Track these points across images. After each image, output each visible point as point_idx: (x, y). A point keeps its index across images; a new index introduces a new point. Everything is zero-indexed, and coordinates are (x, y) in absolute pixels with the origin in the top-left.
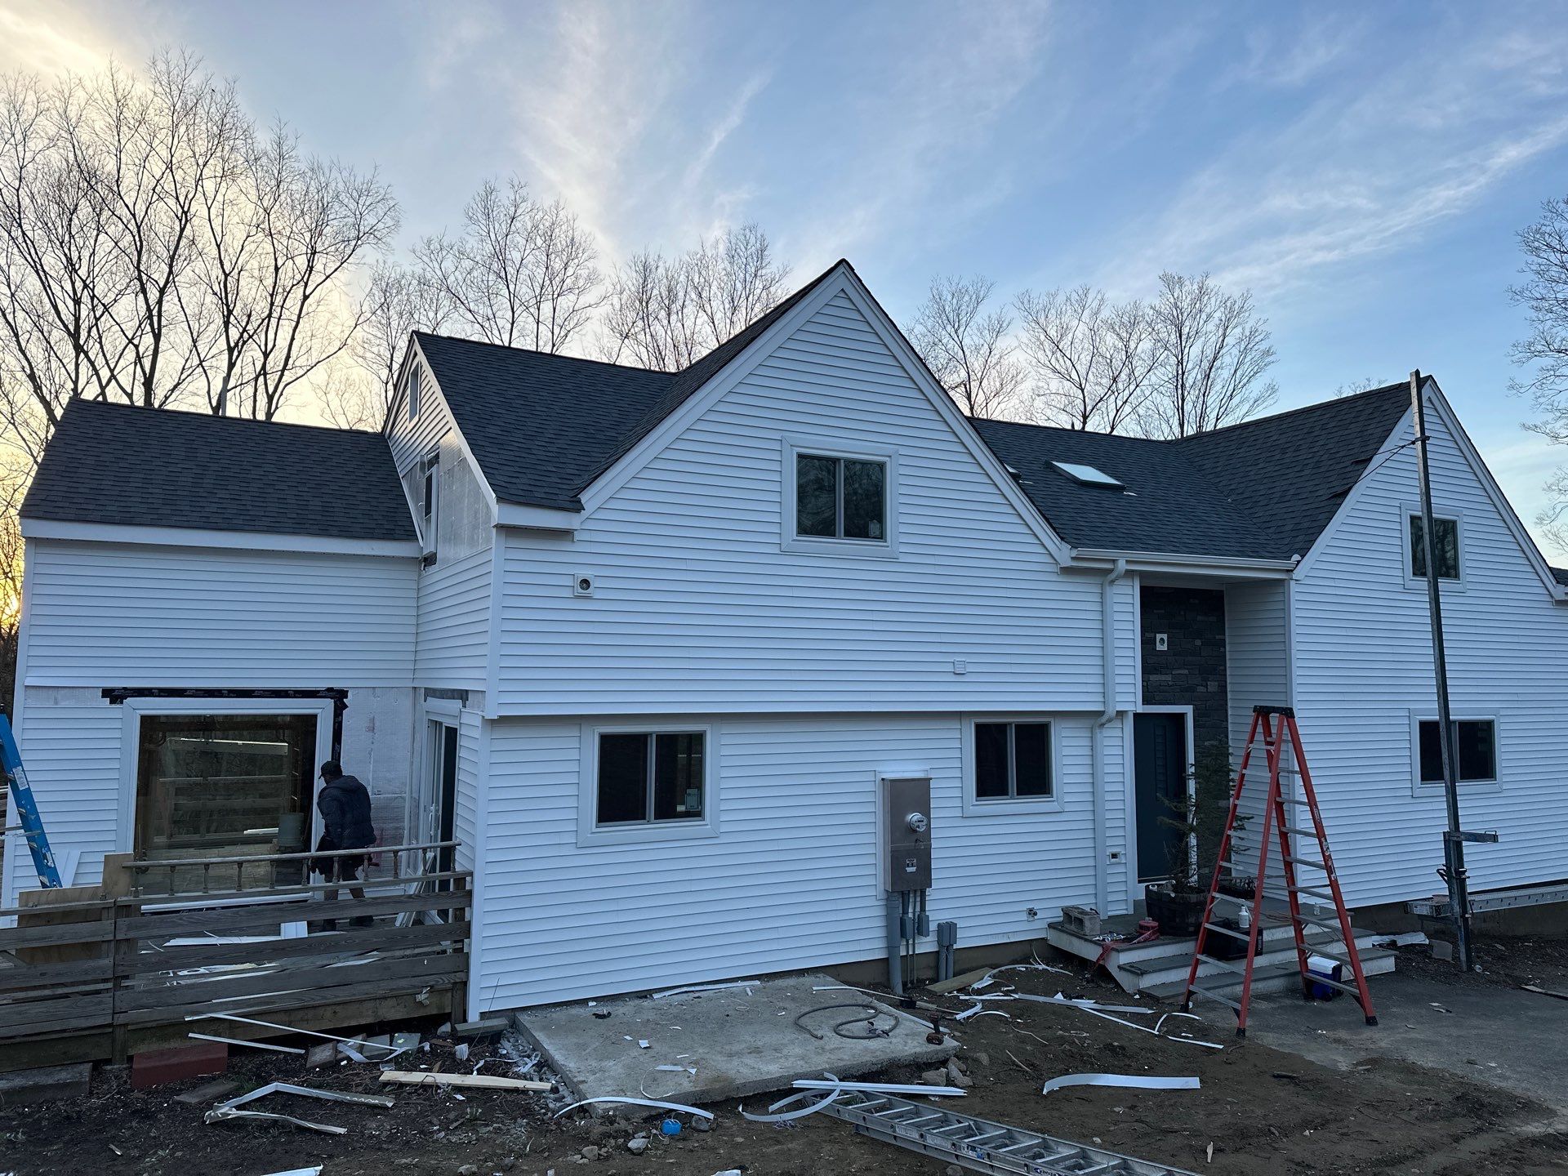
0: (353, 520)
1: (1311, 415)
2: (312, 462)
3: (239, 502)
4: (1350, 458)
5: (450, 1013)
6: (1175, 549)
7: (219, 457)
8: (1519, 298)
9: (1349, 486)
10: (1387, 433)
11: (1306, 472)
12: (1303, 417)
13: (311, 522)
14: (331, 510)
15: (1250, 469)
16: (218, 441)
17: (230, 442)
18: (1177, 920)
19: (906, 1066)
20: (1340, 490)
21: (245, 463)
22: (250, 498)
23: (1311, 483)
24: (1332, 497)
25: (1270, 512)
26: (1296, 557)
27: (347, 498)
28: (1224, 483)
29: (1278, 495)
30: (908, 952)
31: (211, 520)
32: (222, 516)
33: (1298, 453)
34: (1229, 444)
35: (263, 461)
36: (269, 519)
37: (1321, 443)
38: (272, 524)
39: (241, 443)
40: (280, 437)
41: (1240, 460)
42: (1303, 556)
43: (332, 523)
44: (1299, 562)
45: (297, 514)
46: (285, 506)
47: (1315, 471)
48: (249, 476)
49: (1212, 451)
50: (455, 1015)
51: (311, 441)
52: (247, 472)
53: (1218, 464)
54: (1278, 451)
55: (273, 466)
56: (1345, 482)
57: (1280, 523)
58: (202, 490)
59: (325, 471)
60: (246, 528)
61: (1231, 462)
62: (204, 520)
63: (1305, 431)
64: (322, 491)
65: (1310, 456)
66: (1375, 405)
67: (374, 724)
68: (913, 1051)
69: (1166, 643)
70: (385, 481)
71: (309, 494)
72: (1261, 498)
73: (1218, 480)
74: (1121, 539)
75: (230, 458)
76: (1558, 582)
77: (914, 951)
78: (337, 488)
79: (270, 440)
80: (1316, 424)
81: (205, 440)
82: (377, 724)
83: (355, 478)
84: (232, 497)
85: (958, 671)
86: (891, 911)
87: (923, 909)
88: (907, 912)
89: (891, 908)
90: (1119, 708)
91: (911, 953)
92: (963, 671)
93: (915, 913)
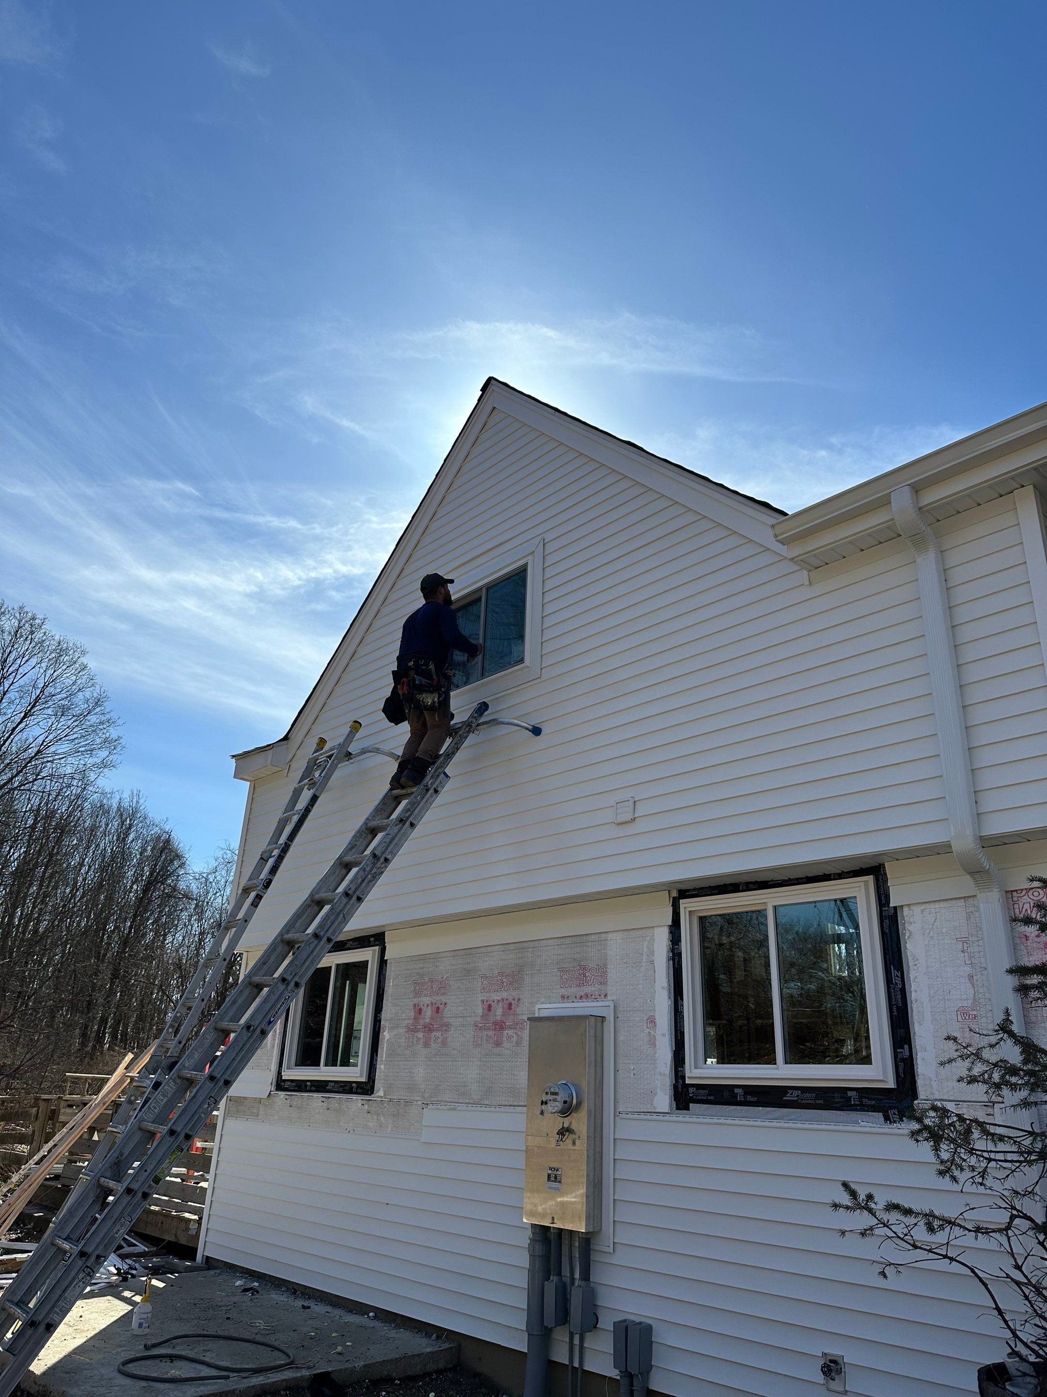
30: (572, 1360)
77: (581, 1363)
85: (621, 819)
86: (532, 1263)
87: (586, 1275)
88: (559, 1274)
89: (532, 1256)
90: (997, 826)
91: (576, 1365)
92: (629, 817)
93: (573, 1279)
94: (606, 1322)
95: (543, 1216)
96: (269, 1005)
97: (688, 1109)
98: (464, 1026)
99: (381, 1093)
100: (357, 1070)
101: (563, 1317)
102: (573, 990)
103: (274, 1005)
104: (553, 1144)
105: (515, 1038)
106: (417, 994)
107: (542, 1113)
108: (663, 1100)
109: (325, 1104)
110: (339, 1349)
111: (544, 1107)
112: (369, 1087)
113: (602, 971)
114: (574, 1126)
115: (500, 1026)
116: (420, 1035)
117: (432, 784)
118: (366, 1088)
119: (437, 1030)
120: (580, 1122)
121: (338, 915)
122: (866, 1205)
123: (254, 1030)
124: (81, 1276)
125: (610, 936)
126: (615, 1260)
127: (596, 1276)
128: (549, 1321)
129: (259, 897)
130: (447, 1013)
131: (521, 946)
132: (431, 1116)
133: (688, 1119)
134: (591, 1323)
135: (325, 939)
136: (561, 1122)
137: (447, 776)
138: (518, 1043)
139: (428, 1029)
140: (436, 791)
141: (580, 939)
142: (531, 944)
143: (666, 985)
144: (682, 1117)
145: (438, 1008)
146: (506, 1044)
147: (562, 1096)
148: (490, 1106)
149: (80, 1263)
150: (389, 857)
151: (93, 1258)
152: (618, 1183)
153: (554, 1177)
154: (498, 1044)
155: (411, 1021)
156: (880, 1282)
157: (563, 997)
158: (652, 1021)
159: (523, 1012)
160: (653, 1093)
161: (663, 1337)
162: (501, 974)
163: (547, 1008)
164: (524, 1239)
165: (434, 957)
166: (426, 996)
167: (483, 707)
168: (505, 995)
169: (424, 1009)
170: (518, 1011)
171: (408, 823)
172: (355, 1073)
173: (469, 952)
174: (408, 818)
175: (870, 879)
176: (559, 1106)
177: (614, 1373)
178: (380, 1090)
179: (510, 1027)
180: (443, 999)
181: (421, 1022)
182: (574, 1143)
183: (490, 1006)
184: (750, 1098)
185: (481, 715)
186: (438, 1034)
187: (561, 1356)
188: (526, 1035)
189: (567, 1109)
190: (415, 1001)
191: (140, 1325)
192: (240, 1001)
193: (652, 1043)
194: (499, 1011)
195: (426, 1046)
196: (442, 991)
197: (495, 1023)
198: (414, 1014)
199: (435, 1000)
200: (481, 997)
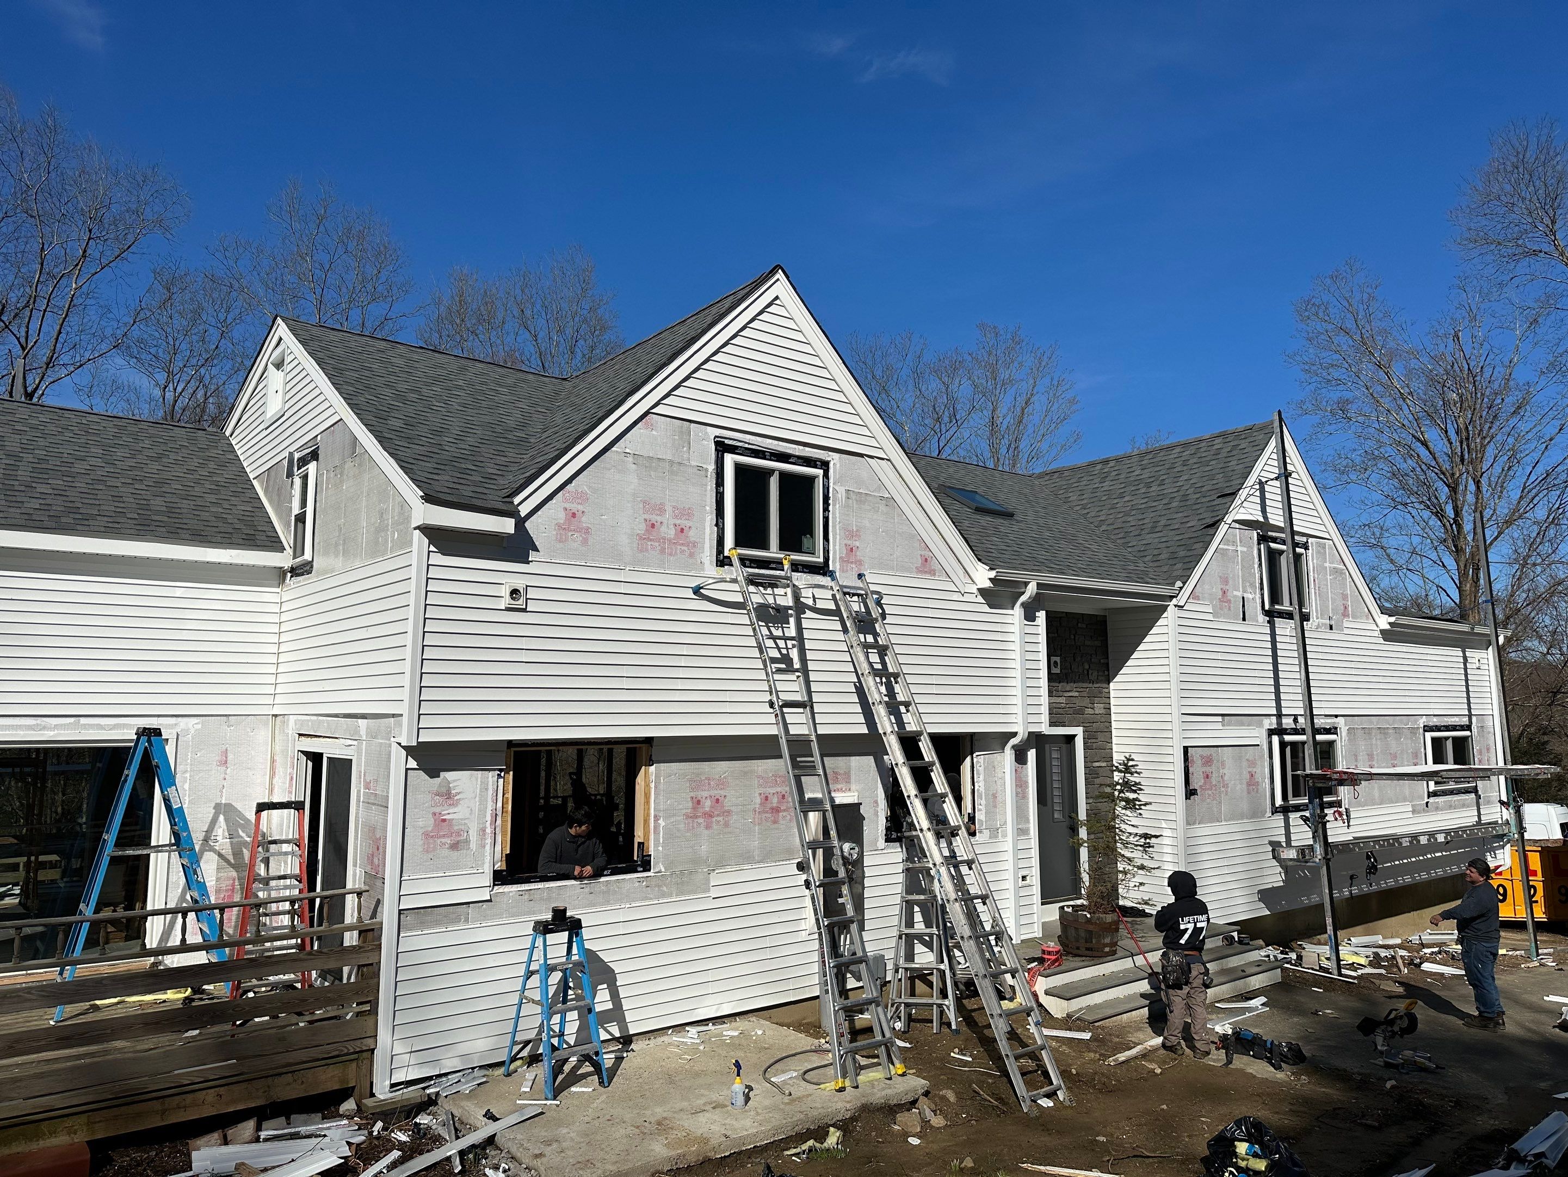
0: (206, 523)
1: (1170, 452)
2: (146, 458)
3: (64, 498)
4: (1216, 491)
5: (354, 1088)
6: (1075, 573)
7: (32, 447)
8: (1292, 361)
9: (1218, 518)
10: (1248, 470)
11: (1174, 504)
12: (1162, 454)
13: (157, 524)
14: (178, 511)
15: (1115, 501)
16: (28, 429)
17: (42, 432)
18: (1094, 942)
19: (878, 1110)
20: (1210, 521)
21: (66, 455)
22: (78, 494)
23: (1180, 515)
24: (1205, 528)
25: (1144, 542)
26: (1179, 584)
27: (194, 498)
28: (1093, 514)
29: (1150, 525)
31: (34, 517)
32: (47, 513)
33: (1163, 487)
34: (1091, 478)
35: (87, 454)
36: (106, 519)
37: (1186, 477)
38: (110, 525)
39: (56, 433)
40: (102, 428)
41: (1105, 493)
42: (1184, 583)
43: (181, 526)
44: (1181, 588)
45: (138, 514)
46: (122, 505)
47: (1183, 504)
48: (73, 470)
49: (1076, 485)
50: (361, 1089)
51: (139, 434)
52: (69, 465)
53: (1084, 497)
54: (1143, 485)
55: (100, 460)
56: (1215, 514)
57: (1156, 552)
58: (17, 483)
59: (162, 468)
60: (79, 527)
61: (1096, 494)
62: (26, 517)
63: (1167, 466)
64: (164, 489)
65: (1176, 490)
66: (1232, 444)
67: (226, 758)
68: (884, 1093)
69: (1059, 667)
70: (234, 481)
71: (148, 493)
72: (1132, 529)
73: (1086, 511)
74: (1027, 562)
75: (47, 449)
76: (1382, 613)
78: (180, 487)
79: (90, 431)
80: (1177, 460)
81: (12, 427)
82: (230, 756)
83: (198, 477)
84: (56, 492)
98: (744, 811)
99: (658, 869)
106: (693, 790)
113: (848, 776)
115: (776, 810)
116: (701, 820)
119: (718, 816)
130: (727, 804)
132: (716, 876)
138: (791, 820)
139: (709, 815)
145: (718, 799)
154: (776, 822)
155: (689, 811)
158: (876, 802)
160: (877, 840)
162: (775, 776)
166: (703, 791)
168: (779, 789)
169: (703, 801)
179: (784, 810)
180: (722, 792)
181: (701, 810)
183: (766, 797)
186: (720, 818)
190: (693, 795)
193: (877, 815)
194: (775, 800)
195: (708, 827)
196: (721, 786)
197: (772, 809)
198: (690, 804)
199: (713, 793)
200: (758, 791)
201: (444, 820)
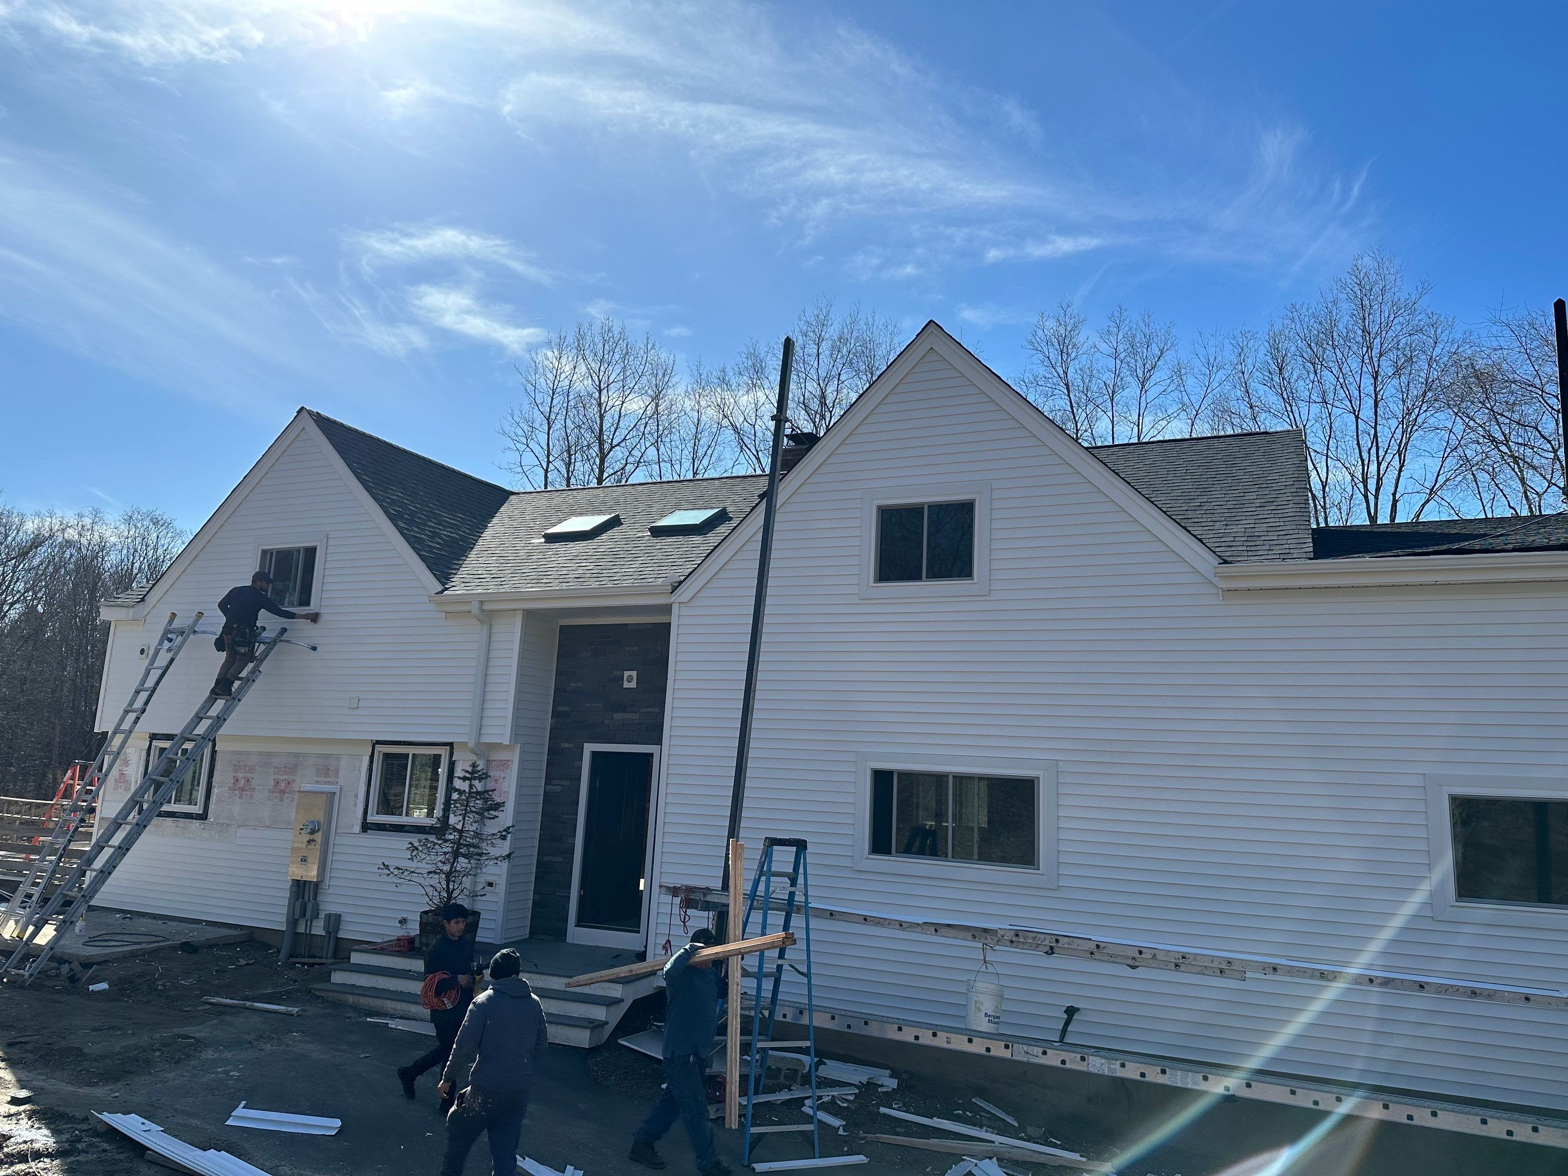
30: (306, 930)
69: (635, 680)
77: (310, 931)
85: (351, 706)
86: (291, 895)
87: (315, 898)
88: (303, 898)
89: (291, 892)
90: (485, 740)
91: (308, 932)
92: (355, 706)
93: (309, 900)
94: (322, 915)
95: (297, 876)
96: (164, 791)
97: (366, 832)
98: (263, 790)
99: (212, 820)
100: (197, 807)
101: (303, 915)
102: (322, 779)
103: (167, 791)
104: (304, 847)
105: (291, 798)
106: (236, 771)
107: (300, 834)
108: (357, 828)
109: (174, 824)
110: (191, 935)
111: (301, 831)
112: (203, 816)
113: (337, 771)
114: (315, 839)
115: (283, 792)
116: (237, 792)
117: (252, 677)
118: (203, 817)
119: (247, 790)
120: (318, 837)
121: (199, 748)
122: (387, 867)
123: (157, 803)
124: (83, 904)
125: (342, 757)
126: (329, 891)
127: (319, 898)
128: (297, 917)
129: (138, 718)
130: (253, 783)
131: (297, 755)
132: (241, 832)
133: (366, 836)
134: (316, 915)
135: (192, 760)
136: (308, 837)
137: (260, 672)
138: (292, 801)
139: (243, 790)
140: (253, 681)
141: (328, 756)
142: (302, 755)
143: (364, 781)
144: (365, 835)
145: (248, 780)
146: (285, 800)
147: (311, 826)
148: (275, 828)
149: (82, 899)
150: (226, 718)
151: (88, 897)
152: (333, 862)
153: (304, 860)
154: (281, 800)
155: (231, 785)
156: (396, 889)
157: (317, 781)
158: (356, 796)
159: (296, 787)
160: (353, 826)
161: (345, 918)
162: (285, 767)
163: (308, 787)
164: (288, 886)
165: (248, 753)
166: (241, 773)
167: (284, 630)
168: (287, 777)
169: (240, 779)
170: (293, 786)
171: (237, 699)
172: (197, 809)
173: (269, 754)
174: (237, 697)
175: (448, 748)
176: (309, 831)
177: (323, 933)
178: (211, 817)
179: (288, 793)
180: (252, 775)
181: (238, 786)
182: (315, 846)
183: (278, 782)
184: (391, 829)
185: (282, 635)
186: (248, 793)
187: (301, 929)
188: (296, 797)
189: (313, 832)
190: (235, 774)
191: (80, 931)
192: (145, 787)
193: (355, 805)
194: (283, 785)
195: (240, 798)
196: (251, 771)
197: (280, 790)
198: (233, 781)
199: (246, 775)
200: (273, 777)
201: (123, 774)
